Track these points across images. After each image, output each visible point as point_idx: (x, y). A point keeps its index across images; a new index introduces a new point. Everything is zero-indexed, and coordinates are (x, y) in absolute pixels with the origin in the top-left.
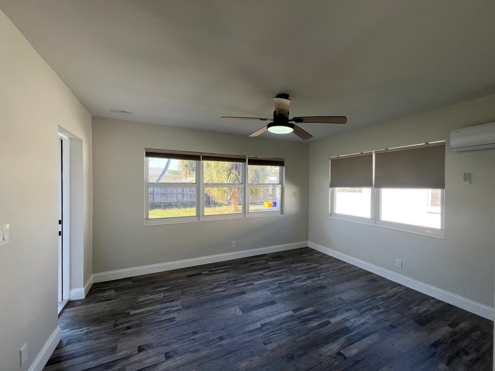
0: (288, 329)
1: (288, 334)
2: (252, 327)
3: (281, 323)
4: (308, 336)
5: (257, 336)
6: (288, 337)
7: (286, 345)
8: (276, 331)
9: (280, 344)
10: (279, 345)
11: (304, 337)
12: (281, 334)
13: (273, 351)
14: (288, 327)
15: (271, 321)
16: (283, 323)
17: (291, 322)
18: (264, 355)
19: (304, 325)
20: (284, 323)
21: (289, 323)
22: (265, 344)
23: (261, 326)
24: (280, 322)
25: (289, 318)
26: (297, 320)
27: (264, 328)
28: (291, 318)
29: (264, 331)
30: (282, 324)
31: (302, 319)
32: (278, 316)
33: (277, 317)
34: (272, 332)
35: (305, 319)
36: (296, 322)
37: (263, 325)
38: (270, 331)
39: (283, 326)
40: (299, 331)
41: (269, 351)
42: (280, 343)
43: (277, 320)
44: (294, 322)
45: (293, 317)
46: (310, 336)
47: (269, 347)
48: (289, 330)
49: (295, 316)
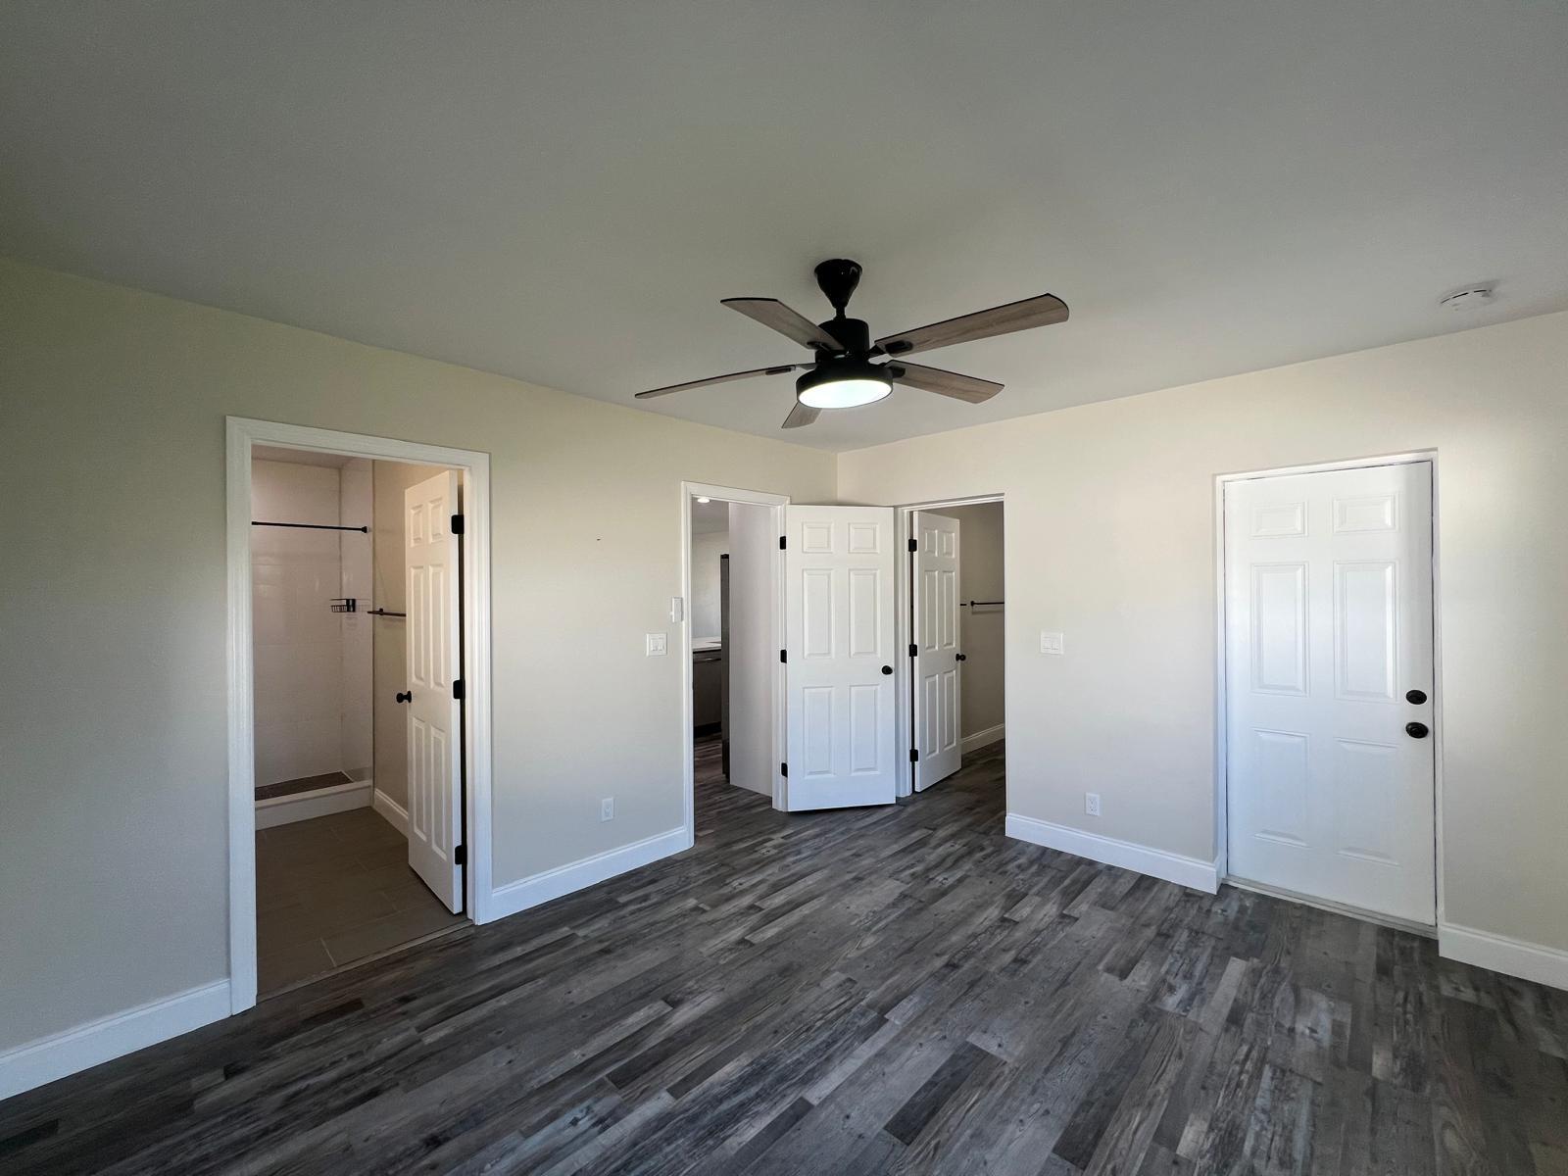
0: (807, 1030)
1: (804, 1014)
2: (907, 1008)
3: (835, 1042)
4: (750, 1024)
5: (879, 991)
6: (801, 1009)
7: (801, 990)
8: (838, 1016)
9: (817, 989)
10: (819, 985)
11: (759, 1019)
12: (824, 1012)
13: (827, 972)
14: (809, 1037)
15: (866, 1039)
16: (829, 1045)
17: (804, 1055)
18: (841, 962)
19: (763, 1056)
20: (824, 1045)
21: (811, 1050)
22: (850, 980)
23: (886, 1016)
24: (838, 1045)
25: (814, 1068)
26: (785, 1068)
27: (873, 1014)
28: (809, 1071)
29: (870, 1006)
30: (830, 1040)
31: (770, 1079)
32: (851, 1065)
33: (853, 1061)
34: (848, 1011)
35: (758, 1081)
36: (789, 1061)
37: (881, 1021)
38: (854, 1010)
39: (825, 1036)
40: (776, 1032)
41: (835, 971)
42: (815, 992)
43: (848, 1051)
44: (795, 1058)
45: (802, 1079)
46: (744, 1028)
47: (837, 977)
48: (805, 1028)
49: (795, 1084)
